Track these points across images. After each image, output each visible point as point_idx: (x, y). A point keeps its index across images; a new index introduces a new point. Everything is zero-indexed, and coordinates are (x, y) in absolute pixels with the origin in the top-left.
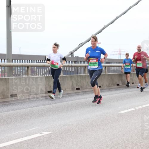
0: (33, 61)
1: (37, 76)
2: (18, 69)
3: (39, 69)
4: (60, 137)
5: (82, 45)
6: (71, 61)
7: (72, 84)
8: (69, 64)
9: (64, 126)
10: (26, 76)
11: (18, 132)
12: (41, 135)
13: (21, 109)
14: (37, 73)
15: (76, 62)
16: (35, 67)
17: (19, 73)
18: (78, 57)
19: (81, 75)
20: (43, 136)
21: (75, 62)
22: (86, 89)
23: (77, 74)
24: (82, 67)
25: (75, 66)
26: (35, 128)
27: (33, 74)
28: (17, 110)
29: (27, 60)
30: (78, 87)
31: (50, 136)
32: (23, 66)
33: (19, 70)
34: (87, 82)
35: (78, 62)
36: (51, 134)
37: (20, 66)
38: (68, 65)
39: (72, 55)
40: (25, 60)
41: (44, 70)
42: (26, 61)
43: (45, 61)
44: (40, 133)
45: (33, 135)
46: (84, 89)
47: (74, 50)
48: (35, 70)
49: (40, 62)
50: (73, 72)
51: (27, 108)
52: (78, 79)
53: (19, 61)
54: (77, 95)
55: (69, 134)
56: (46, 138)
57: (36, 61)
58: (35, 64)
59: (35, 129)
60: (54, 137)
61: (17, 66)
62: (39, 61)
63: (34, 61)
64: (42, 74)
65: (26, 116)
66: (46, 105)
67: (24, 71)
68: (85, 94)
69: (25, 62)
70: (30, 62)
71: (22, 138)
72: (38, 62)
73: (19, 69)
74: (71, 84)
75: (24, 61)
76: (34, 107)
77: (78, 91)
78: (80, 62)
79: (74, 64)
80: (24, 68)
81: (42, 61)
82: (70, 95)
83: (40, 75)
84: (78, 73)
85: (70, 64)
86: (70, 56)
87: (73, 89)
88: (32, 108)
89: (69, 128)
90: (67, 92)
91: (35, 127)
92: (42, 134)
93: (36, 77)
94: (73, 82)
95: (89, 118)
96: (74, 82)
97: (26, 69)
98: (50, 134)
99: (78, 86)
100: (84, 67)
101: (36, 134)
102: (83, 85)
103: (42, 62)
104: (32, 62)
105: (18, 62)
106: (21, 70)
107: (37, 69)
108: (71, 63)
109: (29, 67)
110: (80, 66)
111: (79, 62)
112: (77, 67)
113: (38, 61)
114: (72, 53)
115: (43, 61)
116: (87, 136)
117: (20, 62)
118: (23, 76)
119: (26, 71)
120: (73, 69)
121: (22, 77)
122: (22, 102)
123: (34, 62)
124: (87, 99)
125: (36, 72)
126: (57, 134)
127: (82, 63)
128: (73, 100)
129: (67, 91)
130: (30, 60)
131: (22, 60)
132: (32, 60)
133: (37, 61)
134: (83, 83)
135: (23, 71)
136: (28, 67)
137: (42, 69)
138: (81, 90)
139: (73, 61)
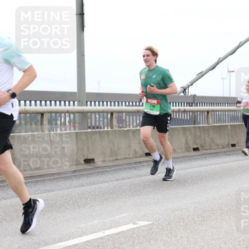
0: (120, 103)
1: (128, 128)
2: (95, 117)
3: (131, 117)
4: (167, 230)
5: (201, 75)
6: (184, 103)
7: (186, 141)
8: (180, 107)
9: (173, 211)
10: (109, 128)
11: (96, 221)
12: (135, 226)
13: (102, 182)
14: (128, 124)
15: (192, 103)
16: (124, 114)
17: (97, 124)
18: (195, 96)
19: (201, 125)
20: (138, 228)
21: (190, 104)
22: (210, 149)
23: (195, 124)
24: (202, 112)
25: (190, 111)
26: (124, 215)
27: (121, 125)
28: (95, 184)
29: (111, 102)
30: (195, 147)
31: (151, 229)
32: (103, 112)
33: (98, 119)
34: (212, 138)
35: (196, 105)
36: (151, 224)
37: (99, 112)
38: (179, 110)
39: (186, 93)
40: (107, 102)
41: (138, 117)
42: (109, 103)
43: (139, 103)
44: (134, 224)
45: (121, 226)
46: (206, 150)
47: (189, 84)
48: (124, 118)
49: (132, 105)
50: (187, 122)
51: (112, 181)
52: (195, 133)
53: (97, 103)
54: (195, 159)
55: (181, 226)
56: (144, 231)
57: (125, 102)
58: (124, 108)
59: (125, 217)
60: (157, 230)
61: (95, 112)
62: (131, 103)
63: (122, 102)
64: (135, 124)
65: (109, 194)
66: (142, 176)
67: (106, 121)
68: (209, 157)
69: (107, 105)
70: (115, 105)
71: (105, 230)
72: (129, 105)
73: (97, 116)
74: (184, 141)
75: (105, 103)
76: (123, 179)
77: (196, 153)
78: (200, 103)
79: (188, 108)
80: (105, 114)
81: (136, 103)
82: (183, 159)
83: (131, 126)
84: (196, 122)
85: (182, 108)
86: (182, 94)
87: (187, 150)
88: (120, 182)
89: (182, 215)
90: (176, 154)
91: (125, 213)
92: (136, 224)
93: (125, 129)
94: (187, 137)
95: (215, 199)
96: (190, 137)
97: (109, 116)
98: (149, 224)
99: (197, 144)
100: (206, 113)
101: (126, 224)
102: (205, 143)
103: (136, 106)
104: (118, 105)
105: (95, 105)
106: (101, 119)
107: (128, 117)
108: (184, 106)
109: (114, 114)
110: (200, 111)
111: (197, 103)
112: (193, 112)
113: (129, 103)
114: (185, 90)
115: (138, 103)
116: (213, 230)
117: (99, 105)
118: (104, 128)
119: (109, 120)
120: (187, 117)
121: (102, 130)
122: (103, 171)
123: (122, 106)
124: (212, 167)
125: (126, 122)
126: (161, 225)
127: (202, 106)
128: (188, 169)
129: (178, 153)
130: (115, 102)
131: (103, 102)
132: (118, 102)
133: (127, 103)
134: (204, 139)
135: (103, 121)
136: (112, 114)
137: (135, 117)
138: (201, 151)
139: (187, 103)
